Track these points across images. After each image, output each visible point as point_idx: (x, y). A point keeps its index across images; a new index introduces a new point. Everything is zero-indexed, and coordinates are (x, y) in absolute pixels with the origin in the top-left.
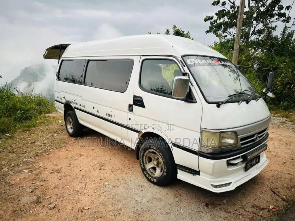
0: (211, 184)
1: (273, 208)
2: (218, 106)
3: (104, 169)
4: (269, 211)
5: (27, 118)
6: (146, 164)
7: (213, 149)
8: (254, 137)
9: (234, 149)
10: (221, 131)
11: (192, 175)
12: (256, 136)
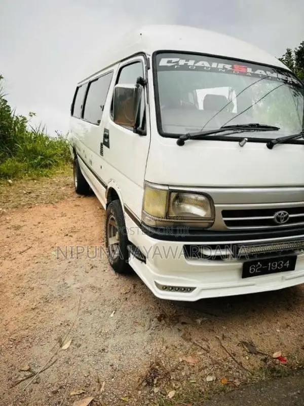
0: (155, 282)
1: (277, 358)
2: (181, 143)
3: (70, 236)
4: (265, 360)
5: (46, 166)
6: (110, 237)
7: (156, 220)
8: (272, 215)
9: (209, 229)
10: (171, 188)
11: (140, 262)
12: (277, 214)
